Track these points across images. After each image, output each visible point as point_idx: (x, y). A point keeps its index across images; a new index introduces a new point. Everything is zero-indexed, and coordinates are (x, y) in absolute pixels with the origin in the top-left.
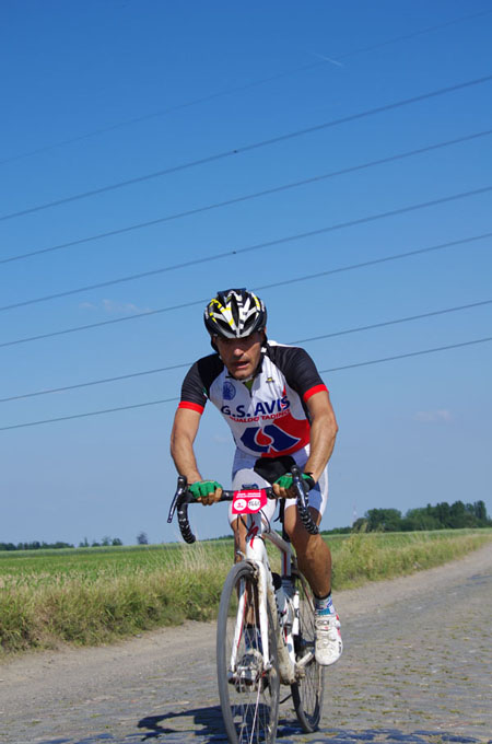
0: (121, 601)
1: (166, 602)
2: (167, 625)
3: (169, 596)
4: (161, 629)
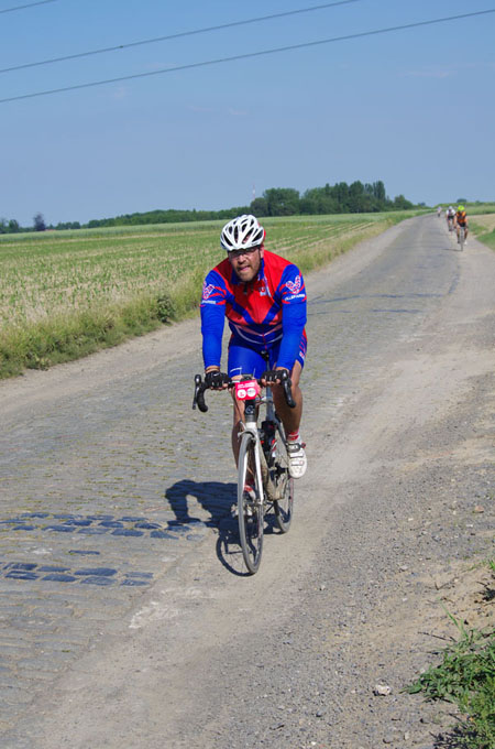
1: (7, 357)
2: (7, 377)
3: (10, 352)
4: (1, 382)
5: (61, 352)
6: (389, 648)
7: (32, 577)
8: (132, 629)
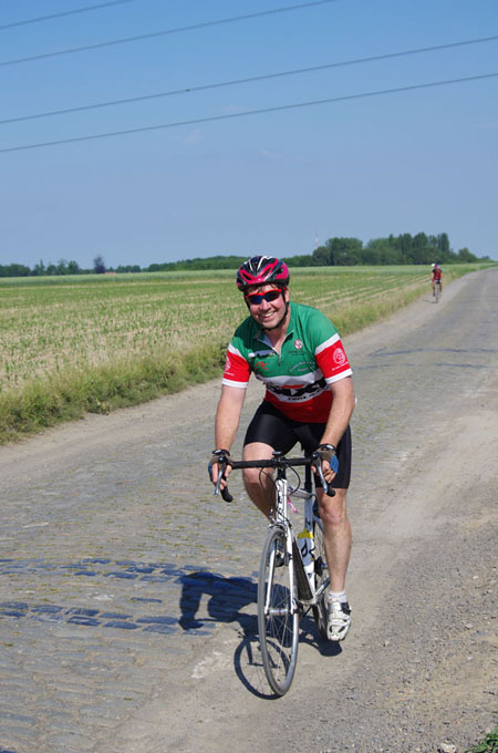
0: (26, 404)
1: (68, 400)
2: (68, 420)
3: (71, 395)
4: (62, 425)
5: (123, 397)
6: (454, 706)
7: (94, 623)
8: (195, 679)
